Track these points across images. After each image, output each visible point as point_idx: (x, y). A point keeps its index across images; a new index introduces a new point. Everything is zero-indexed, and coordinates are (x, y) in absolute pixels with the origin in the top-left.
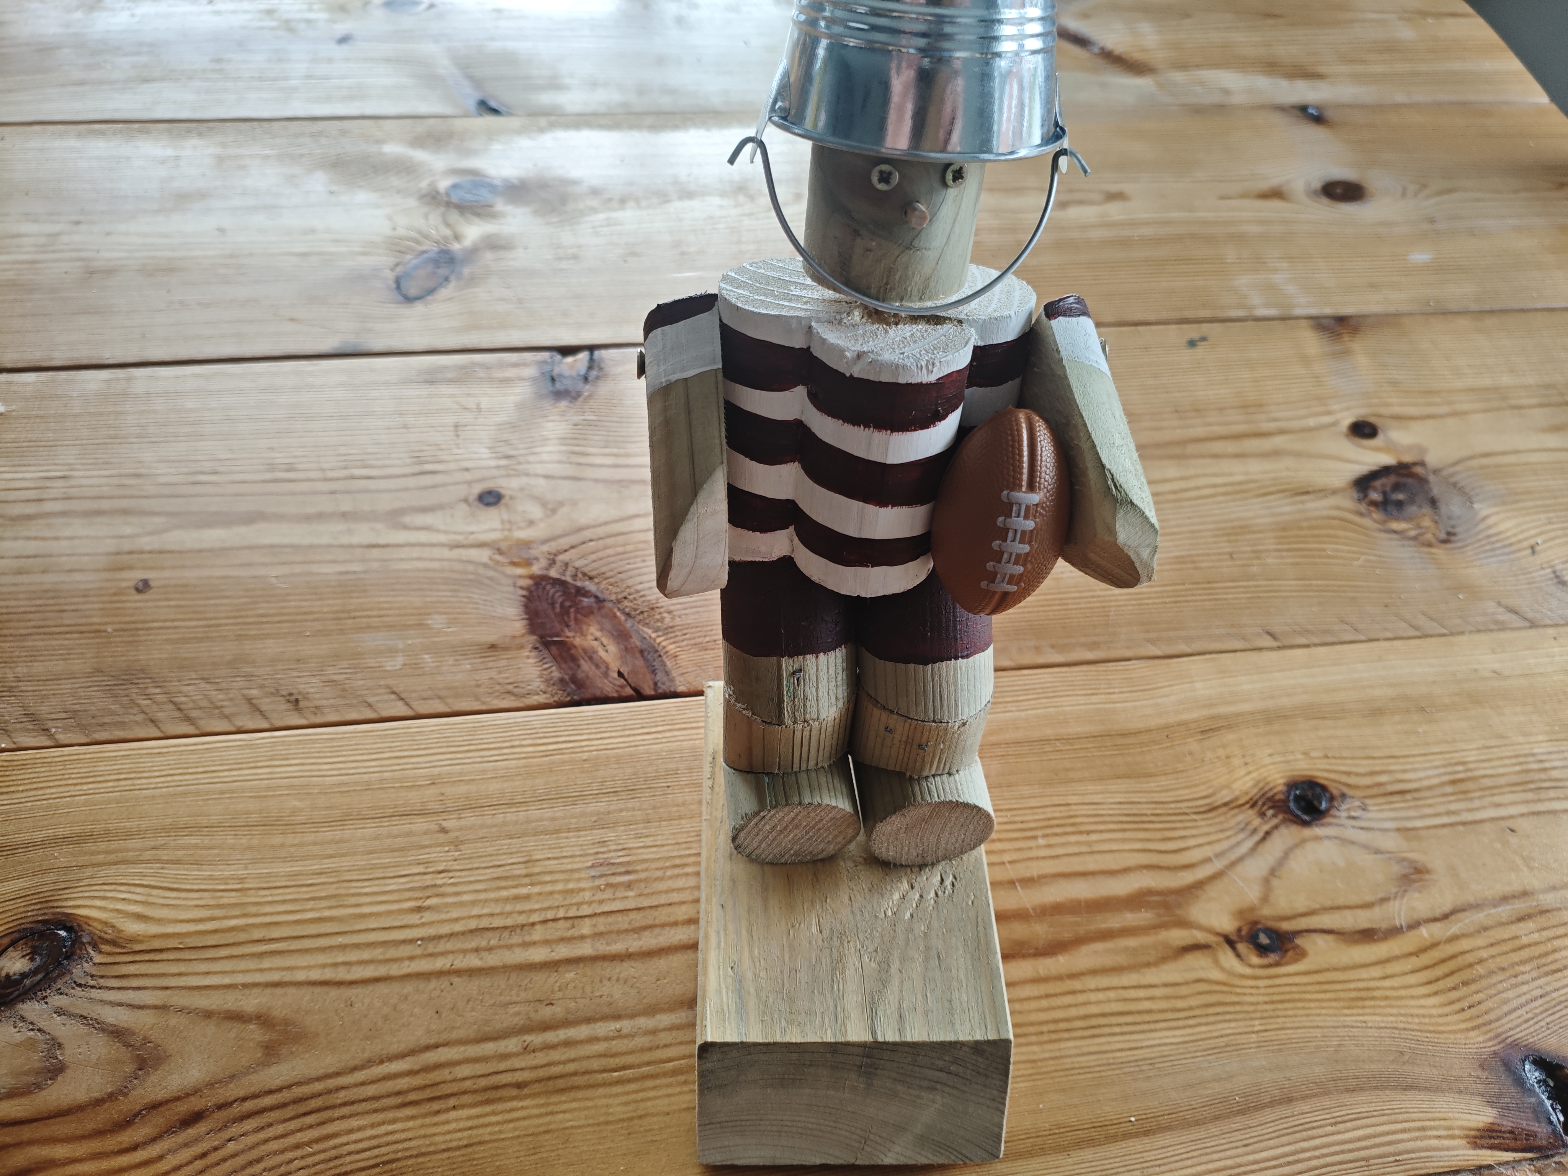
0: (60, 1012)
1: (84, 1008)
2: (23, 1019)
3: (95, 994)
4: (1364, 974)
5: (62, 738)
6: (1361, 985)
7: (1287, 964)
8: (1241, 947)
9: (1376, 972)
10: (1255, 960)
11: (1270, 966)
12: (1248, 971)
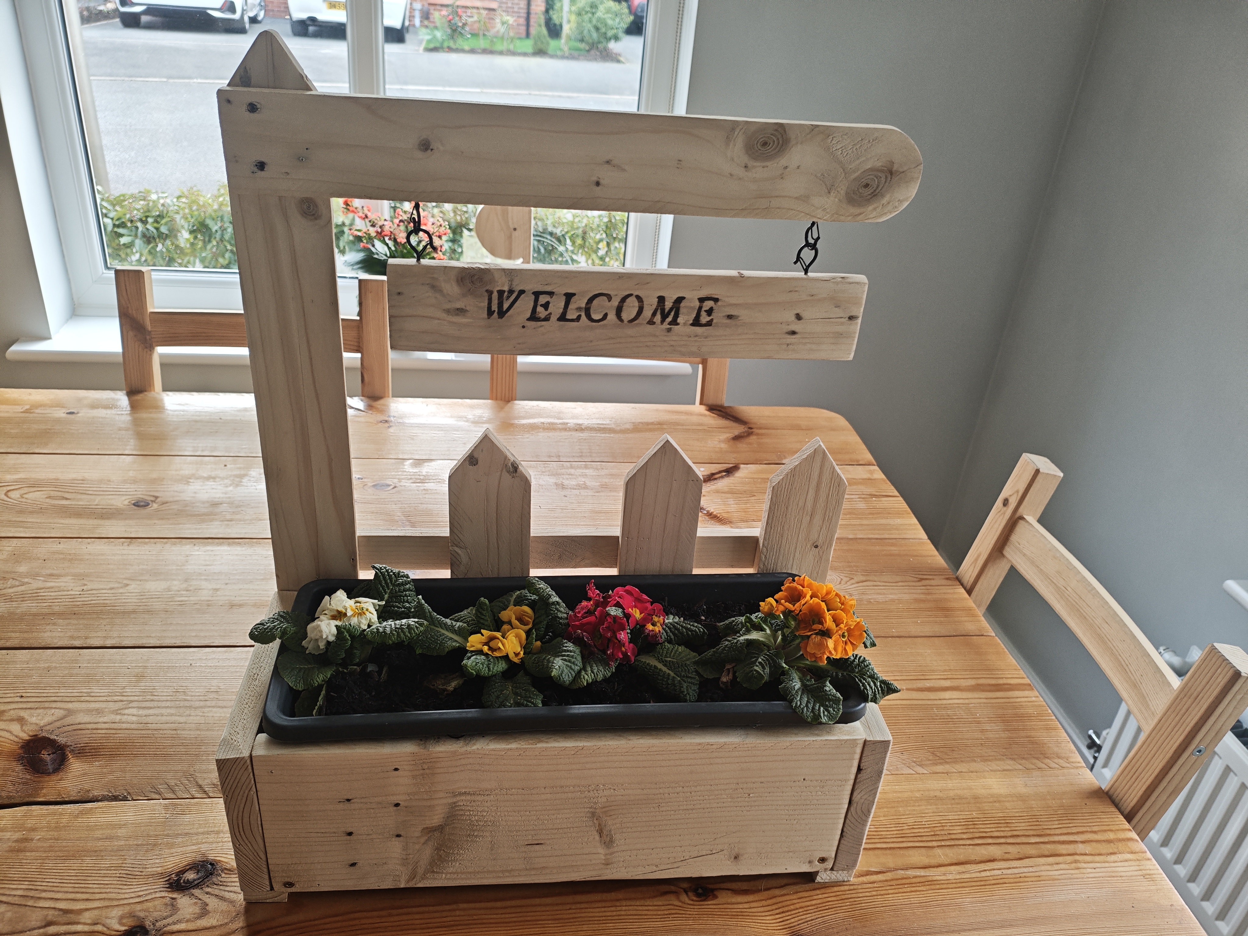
0: (207, 893)
1: (216, 892)
2: (193, 895)
3: (221, 887)
4: (741, 906)
5: (211, 795)
6: (738, 910)
7: (709, 901)
8: (690, 894)
9: (746, 906)
10: (695, 898)
11: (701, 901)
12: (691, 902)
